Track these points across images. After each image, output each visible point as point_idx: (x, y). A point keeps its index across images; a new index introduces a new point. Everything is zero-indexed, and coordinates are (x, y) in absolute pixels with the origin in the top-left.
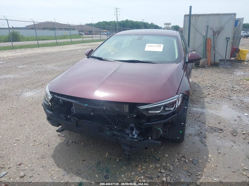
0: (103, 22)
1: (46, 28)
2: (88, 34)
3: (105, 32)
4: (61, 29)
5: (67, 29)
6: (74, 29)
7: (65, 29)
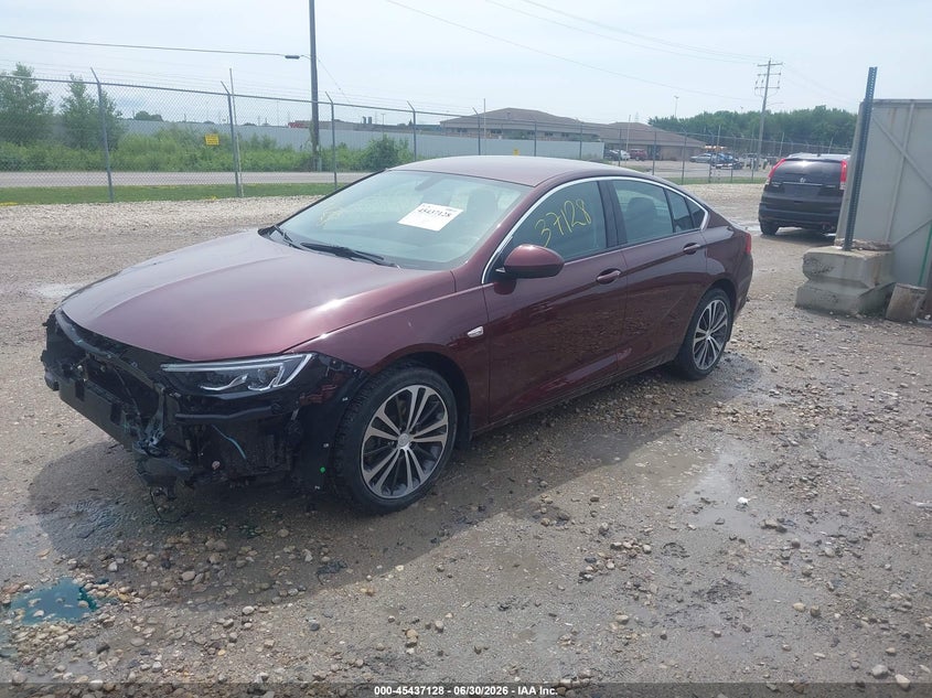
0: (719, 114)
1: (499, 132)
2: (642, 159)
3: (709, 151)
4: (549, 134)
5: (570, 136)
6: (594, 138)
7: (565, 136)
